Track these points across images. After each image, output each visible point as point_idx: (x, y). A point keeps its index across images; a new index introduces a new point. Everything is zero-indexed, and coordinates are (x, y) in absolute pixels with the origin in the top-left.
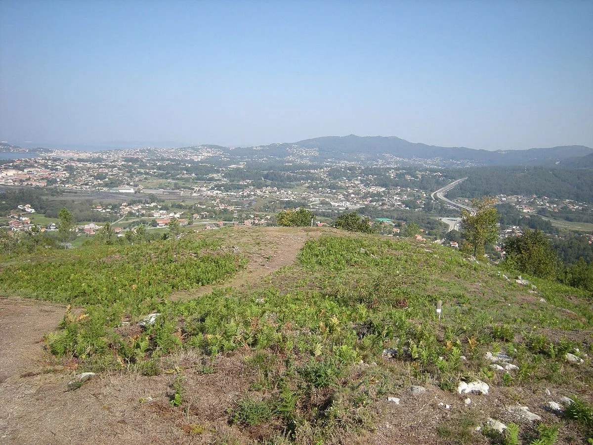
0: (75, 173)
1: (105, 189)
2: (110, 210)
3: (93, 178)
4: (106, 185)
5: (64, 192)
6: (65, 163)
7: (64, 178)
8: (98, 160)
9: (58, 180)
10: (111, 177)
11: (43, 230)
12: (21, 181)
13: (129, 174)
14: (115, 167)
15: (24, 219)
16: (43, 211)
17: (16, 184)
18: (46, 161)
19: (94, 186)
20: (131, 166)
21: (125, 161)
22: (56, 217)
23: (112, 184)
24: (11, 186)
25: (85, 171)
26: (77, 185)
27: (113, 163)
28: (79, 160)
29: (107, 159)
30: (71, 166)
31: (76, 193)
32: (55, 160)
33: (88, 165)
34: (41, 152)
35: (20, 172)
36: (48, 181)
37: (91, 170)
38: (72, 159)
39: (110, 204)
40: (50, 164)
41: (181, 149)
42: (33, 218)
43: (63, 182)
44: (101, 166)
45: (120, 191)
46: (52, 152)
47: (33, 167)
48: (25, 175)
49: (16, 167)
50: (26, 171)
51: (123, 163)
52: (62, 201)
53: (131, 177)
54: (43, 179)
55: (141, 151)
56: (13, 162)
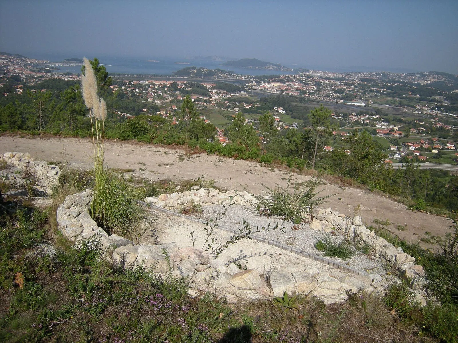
0: (321, 87)
1: (341, 101)
2: (340, 118)
3: (334, 92)
4: (343, 98)
5: (310, 101)
6: (315, 80)
7: (312, 91)
8: (342, 79)
9: (308, 92)
10: (348, 92)
11: (286, 127)
12: (282, 91)
13: (363, 91)
14: (352, 84)
15: (276, 117)
16: (291, 113)
17: (278, 92)
18: (302, 77)
19: (334, 98)
20: (365, 85)
21: (361, 81)
22: (299, 118)
23: (349, 97)
24: (275, 93)
25: (329, 87)
26: (320, 97)
27: (352, 82)
28: (327, 78)
29: (348, 79)
30: (320, 82)
31: (319, 102)
32: (308, 77)
33: (333, 82)
34: (301, 72)
35: (283, 84)
36: (300, 92)
37: (334, 86)
38: (321, 77)
39: (342, 113)
40: (304, 80)
41: (411, 75)
42: (282, 118)
43: (311, 93)
44: (342, 83)
45: (353, 103)
46: (308, 72)
47: (292, 81)
48: (286, 86)
49: (281, 81)
50: (287, 83)
51: (360, 82)
52: (306, 107)
53: (364, 93)
54: (297, 90)
55: (377, 74)
56: (279, 77)
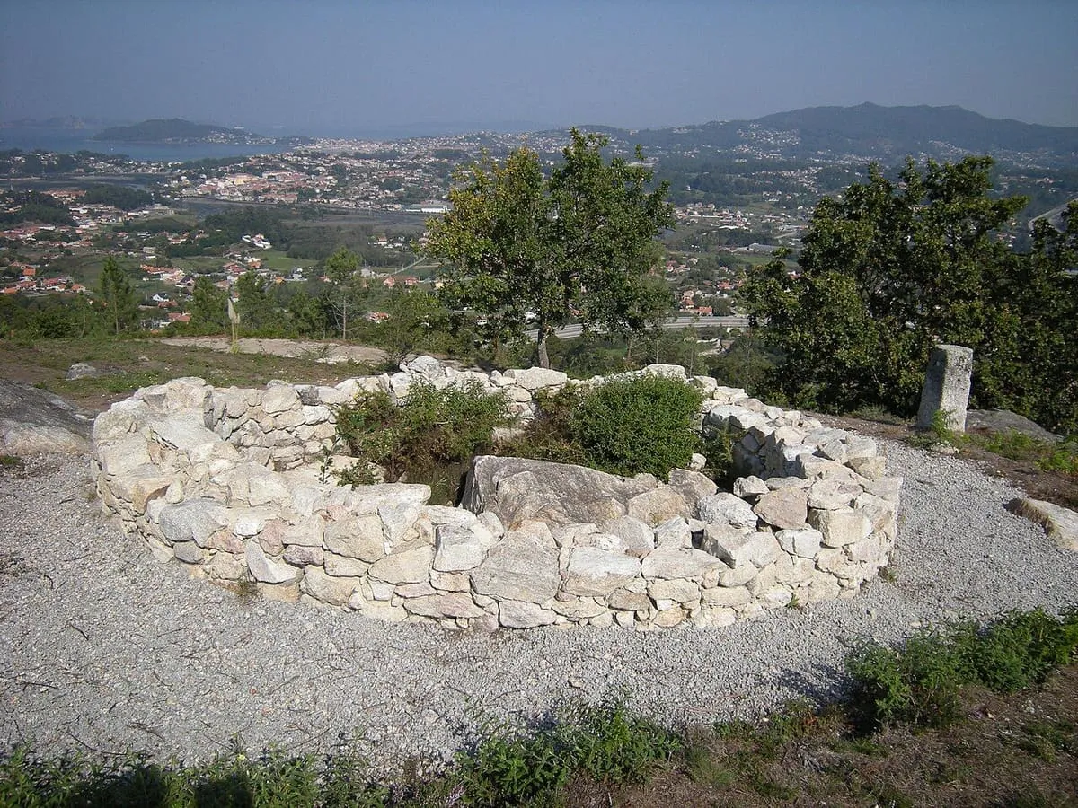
0: (347, 179)
1: (398, 207)
2: (400, 245)
3: (377, 186)
4: (400, 200)
5: (325, 212)
6: (332, 161)
7: (328, 188)
8: (393, 155)
9: (318, 191)
10: (409, 185)
11: (279, 281)
12: (256, 194)
13: (441, 180)
14: (417, 166)
15: (250, 260)
16: (285, 245)
17: (247, 198)
18: (300, 158)
19: (380, 202)
20: (446, 165)
21: (436, 157)
22: (305, 256)
23: (411, 198)
24: (239, 202)
25: (365, 176)
26: (349, 201)
27: (415, 161)
28: (358, 156)
29: (407, 154)
30: (343, 165)
31: (346, 214)
32: (315, 156)
33: (372, 164)
34: (296, 144)
35: (256, 179)
36: (301, 193)
37: (376, 173)
38: (344, 155)
39: (401, 234)
40: (306, 163)
41: (540, 134)
42: (266, 259)
43: (325, 195)
44: (395, 166)
45: (423, 210)
46: (313, 142)
47: (276, 168)
48: (264, 182)
49: (250, 170)
50: (265, 175)
51: (433, 159)
52: (318, 228)
53: (445, 185)
54: (291, 190)
55: (469, 139)
56: (245, 160)
